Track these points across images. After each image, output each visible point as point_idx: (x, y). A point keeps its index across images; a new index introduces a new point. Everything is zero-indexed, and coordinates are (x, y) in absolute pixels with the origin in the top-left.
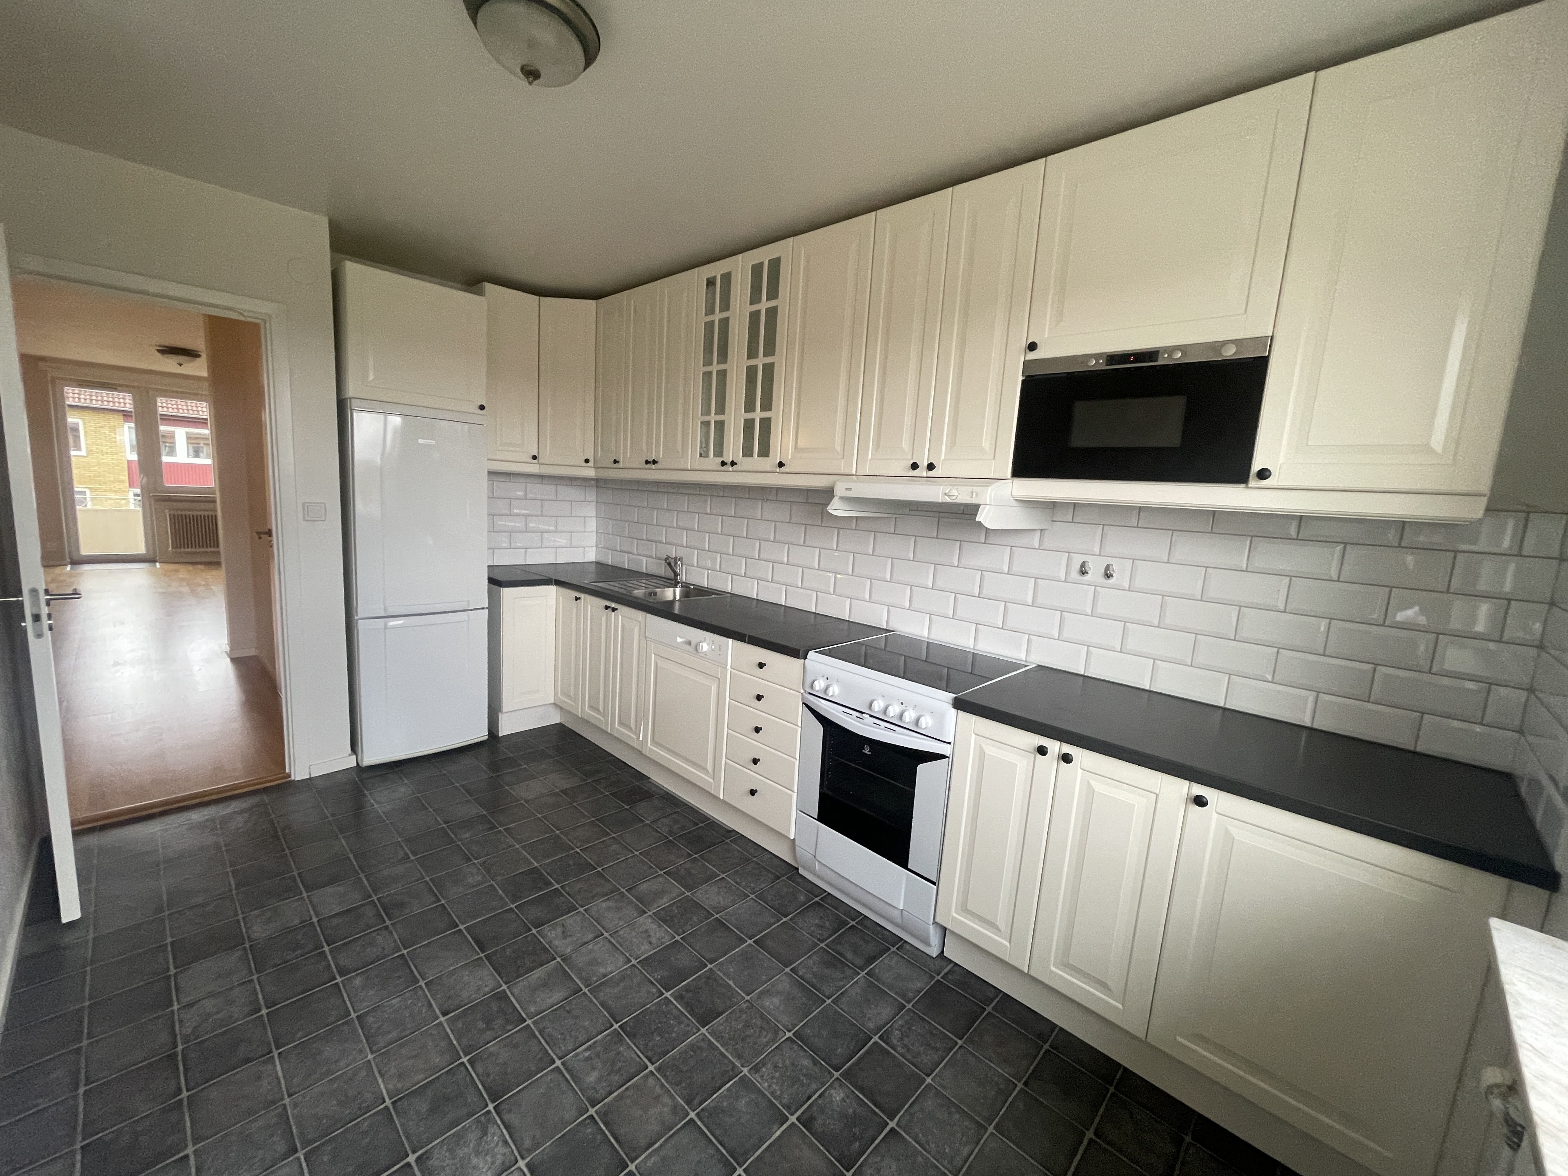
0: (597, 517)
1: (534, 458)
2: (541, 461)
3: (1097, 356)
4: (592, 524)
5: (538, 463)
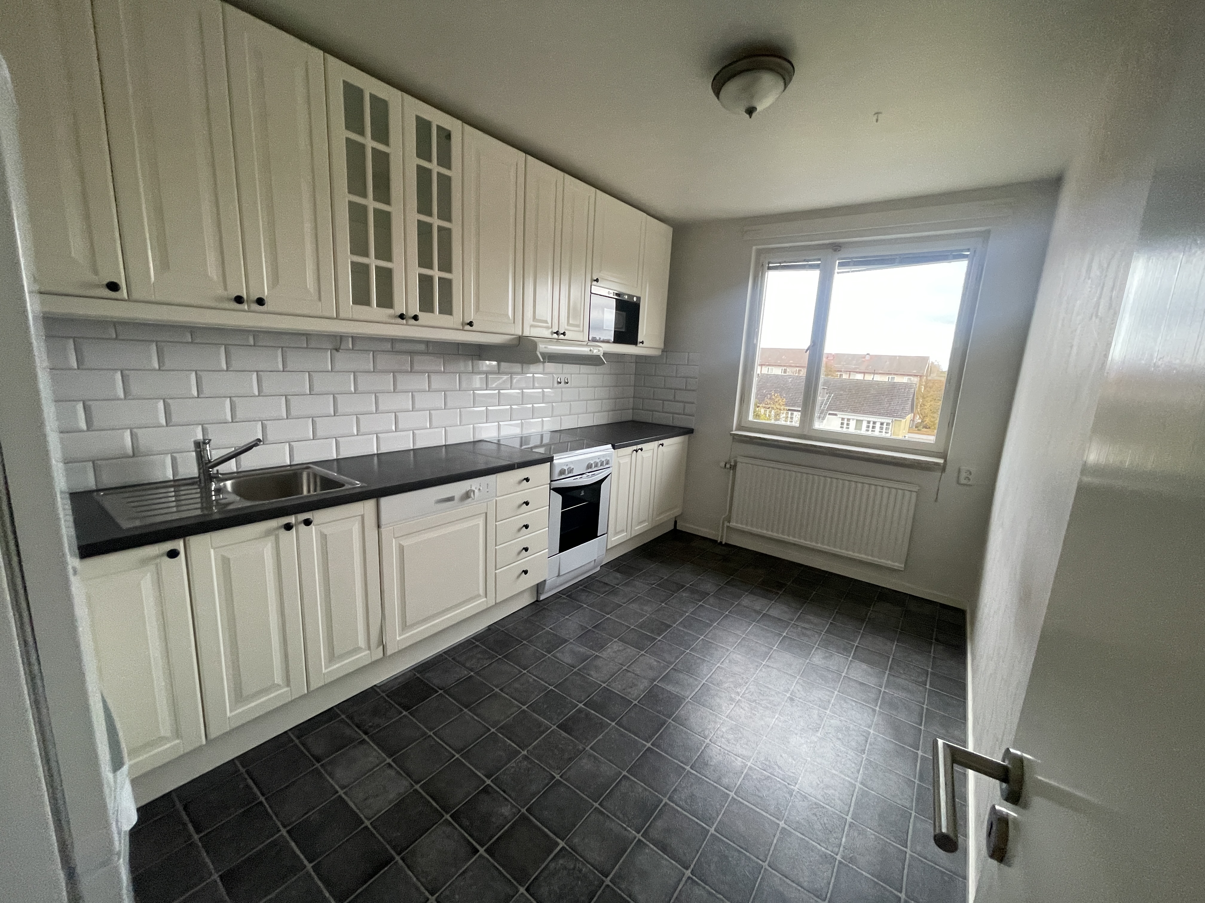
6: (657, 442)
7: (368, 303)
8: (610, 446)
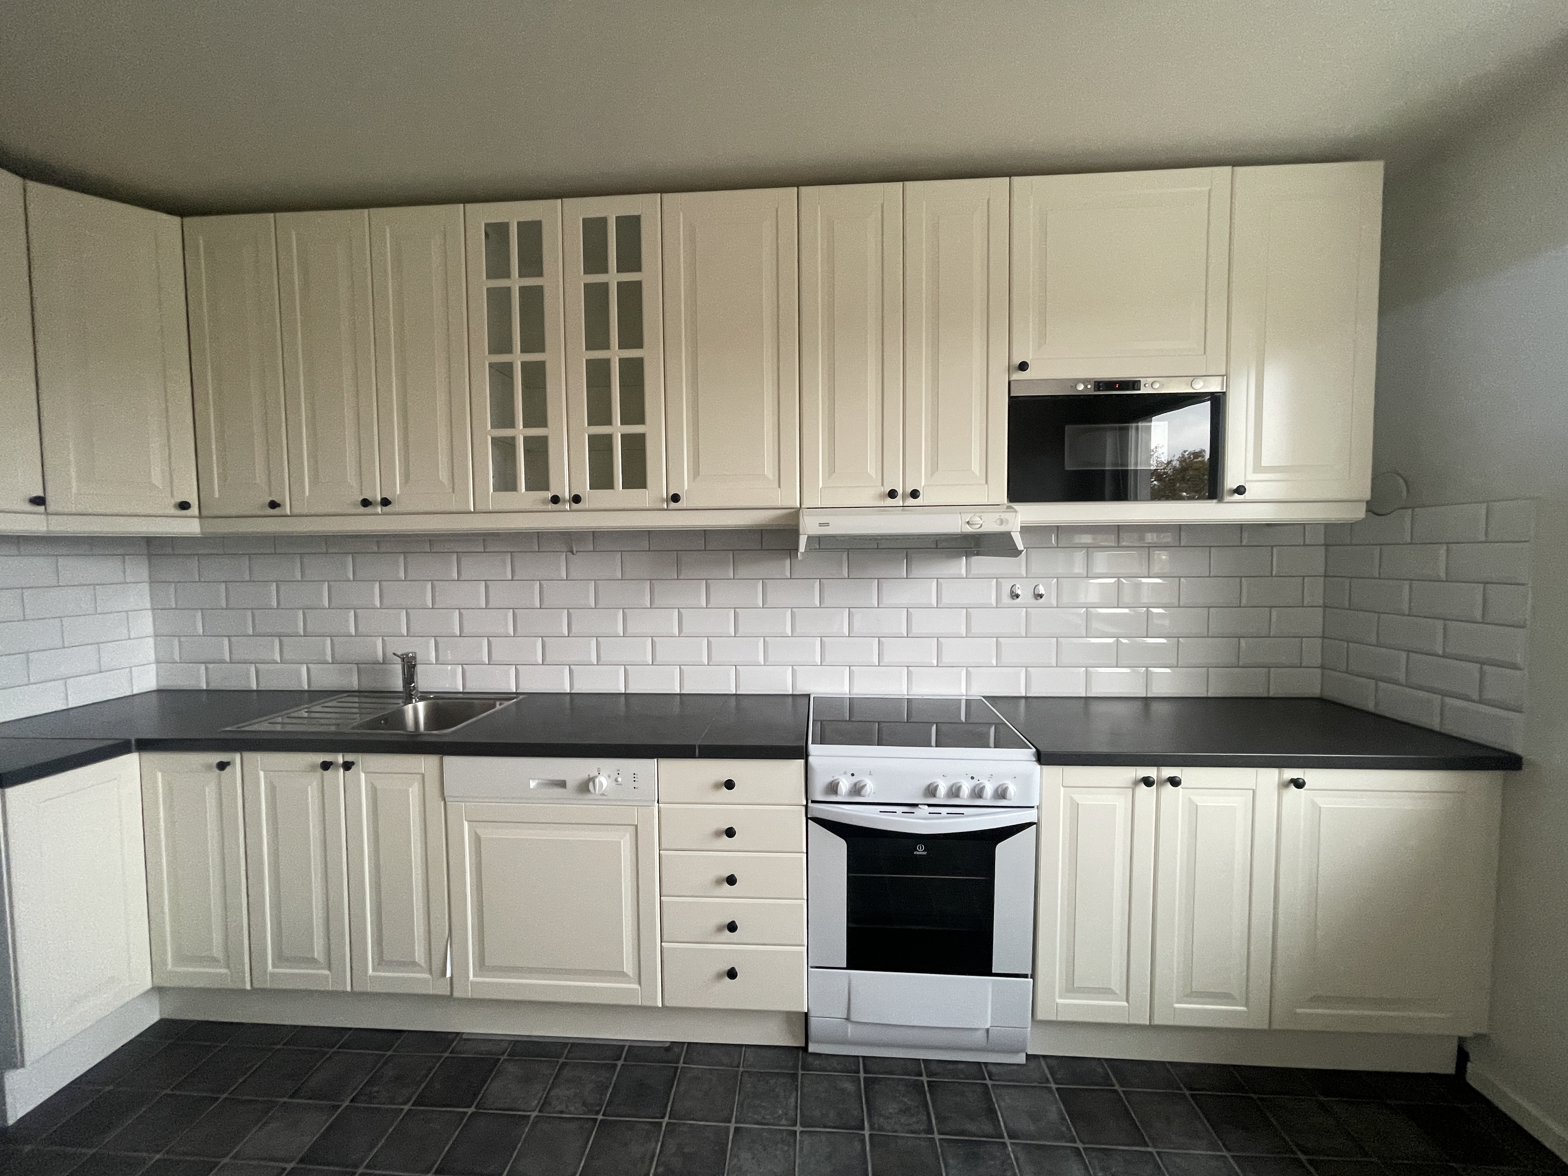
0: (153, 609)
1: (38, 501)
2: (52, 506)
3: (1085, 381)
4: (145, 623)
5: (47, 513)
6: (1274, 772)
7: (513, 487)
8: (1029, 753)
